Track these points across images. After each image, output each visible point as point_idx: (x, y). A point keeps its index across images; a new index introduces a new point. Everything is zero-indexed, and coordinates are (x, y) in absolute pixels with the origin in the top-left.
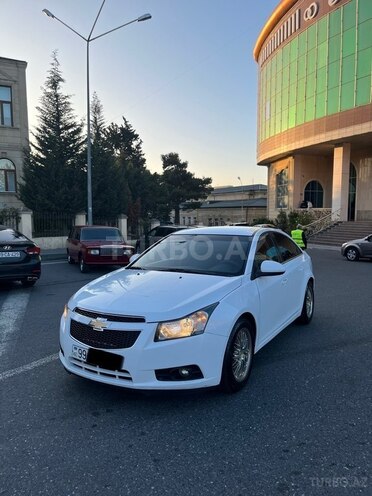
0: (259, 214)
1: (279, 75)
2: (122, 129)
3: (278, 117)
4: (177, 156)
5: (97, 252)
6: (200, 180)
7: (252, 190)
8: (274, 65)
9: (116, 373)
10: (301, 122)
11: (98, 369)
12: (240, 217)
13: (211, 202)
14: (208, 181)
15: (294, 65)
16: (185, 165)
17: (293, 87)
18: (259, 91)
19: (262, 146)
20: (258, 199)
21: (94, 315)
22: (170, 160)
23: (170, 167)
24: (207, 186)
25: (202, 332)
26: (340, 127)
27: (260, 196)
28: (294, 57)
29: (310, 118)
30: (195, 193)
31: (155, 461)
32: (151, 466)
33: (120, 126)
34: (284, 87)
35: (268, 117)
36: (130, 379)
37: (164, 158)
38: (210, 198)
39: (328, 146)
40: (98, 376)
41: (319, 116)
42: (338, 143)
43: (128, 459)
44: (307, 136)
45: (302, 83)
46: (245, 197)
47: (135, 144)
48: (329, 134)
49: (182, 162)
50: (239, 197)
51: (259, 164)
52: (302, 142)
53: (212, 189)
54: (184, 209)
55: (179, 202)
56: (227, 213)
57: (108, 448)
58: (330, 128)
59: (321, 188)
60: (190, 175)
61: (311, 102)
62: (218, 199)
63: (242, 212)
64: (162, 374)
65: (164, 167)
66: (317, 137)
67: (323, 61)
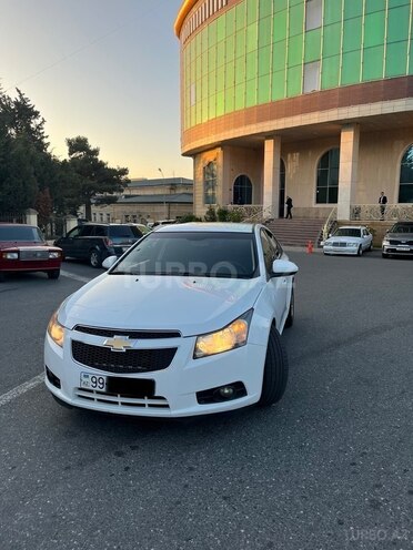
0: (184, 211)
1: (205, 55)
2: (16, 103)
3: (205, 103)
4: (85, 140)
5: (16, 256)
6: (114, 170)
7: (173, 184)
8: (199, 43)
9: (146, 401)
10: (230, 109)
11: (119, 399)
12: (162, 213)
13: (127, 197)
14: (124, 172)
15: (221, 46)
16: (96, 152)
17: (221, 71)
18: (182, 71)
19: (186, 135)
20: (181, 194)
21: (109, 333)
22: (78, 145)
23: (78, 154)
24: (123, 177)
25: (245, 343)
26: (272, 119)
27: (182, 191)
28: (221, 37)
29: (240, 106)
30: (110, 186)
31: (225, 498)
32: (224, 505)
33: (13, 100)
34: (211, 69)
35: (193, 102)
36: (167, 406)
37: (70, 143)
38: (126, 192)
39: (259, 138)
40: (120, 407)
41: (249, 105)
42: (269, 135)
43: (193, 502)
44: (237, 125)
45: (230, 67)
46: (165, 191)
47: (34, 123)
48: (260, 125)
49: (92, 148)
50: (159, 192)
51: (184, 155)
52: (232, 132)
53: (129, 181)
54: (97, 204)
55: (90, 196)
56: (146, 209)
57: (160, 493)
58: (261, 119)
59: (249, 183)
60: (102, 164)
61: (241, 88)
62: (134, 192)
63: (164, 208)
64: (204, 397)
65: (70, 154)
66: (248, 127)
67: (253, 44)
